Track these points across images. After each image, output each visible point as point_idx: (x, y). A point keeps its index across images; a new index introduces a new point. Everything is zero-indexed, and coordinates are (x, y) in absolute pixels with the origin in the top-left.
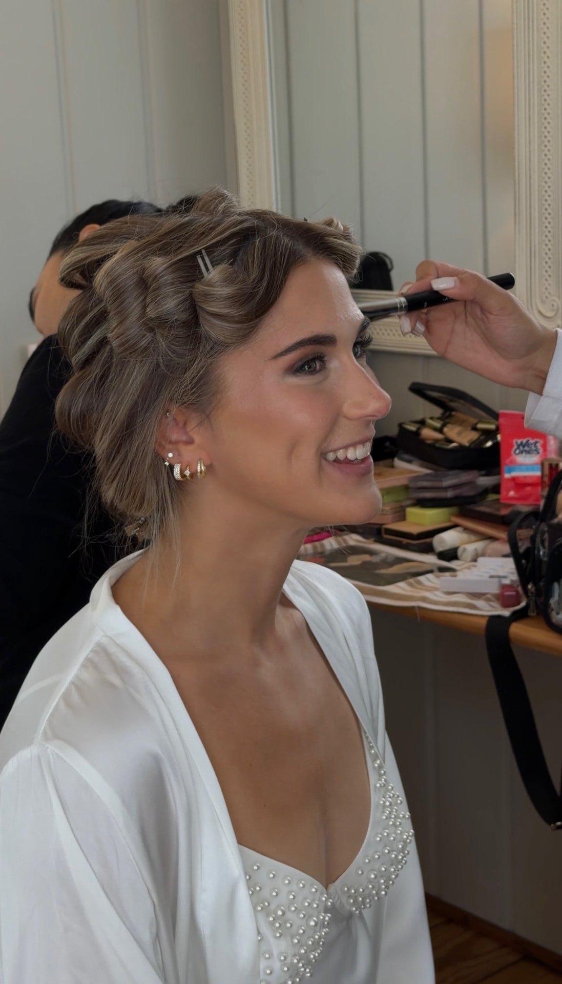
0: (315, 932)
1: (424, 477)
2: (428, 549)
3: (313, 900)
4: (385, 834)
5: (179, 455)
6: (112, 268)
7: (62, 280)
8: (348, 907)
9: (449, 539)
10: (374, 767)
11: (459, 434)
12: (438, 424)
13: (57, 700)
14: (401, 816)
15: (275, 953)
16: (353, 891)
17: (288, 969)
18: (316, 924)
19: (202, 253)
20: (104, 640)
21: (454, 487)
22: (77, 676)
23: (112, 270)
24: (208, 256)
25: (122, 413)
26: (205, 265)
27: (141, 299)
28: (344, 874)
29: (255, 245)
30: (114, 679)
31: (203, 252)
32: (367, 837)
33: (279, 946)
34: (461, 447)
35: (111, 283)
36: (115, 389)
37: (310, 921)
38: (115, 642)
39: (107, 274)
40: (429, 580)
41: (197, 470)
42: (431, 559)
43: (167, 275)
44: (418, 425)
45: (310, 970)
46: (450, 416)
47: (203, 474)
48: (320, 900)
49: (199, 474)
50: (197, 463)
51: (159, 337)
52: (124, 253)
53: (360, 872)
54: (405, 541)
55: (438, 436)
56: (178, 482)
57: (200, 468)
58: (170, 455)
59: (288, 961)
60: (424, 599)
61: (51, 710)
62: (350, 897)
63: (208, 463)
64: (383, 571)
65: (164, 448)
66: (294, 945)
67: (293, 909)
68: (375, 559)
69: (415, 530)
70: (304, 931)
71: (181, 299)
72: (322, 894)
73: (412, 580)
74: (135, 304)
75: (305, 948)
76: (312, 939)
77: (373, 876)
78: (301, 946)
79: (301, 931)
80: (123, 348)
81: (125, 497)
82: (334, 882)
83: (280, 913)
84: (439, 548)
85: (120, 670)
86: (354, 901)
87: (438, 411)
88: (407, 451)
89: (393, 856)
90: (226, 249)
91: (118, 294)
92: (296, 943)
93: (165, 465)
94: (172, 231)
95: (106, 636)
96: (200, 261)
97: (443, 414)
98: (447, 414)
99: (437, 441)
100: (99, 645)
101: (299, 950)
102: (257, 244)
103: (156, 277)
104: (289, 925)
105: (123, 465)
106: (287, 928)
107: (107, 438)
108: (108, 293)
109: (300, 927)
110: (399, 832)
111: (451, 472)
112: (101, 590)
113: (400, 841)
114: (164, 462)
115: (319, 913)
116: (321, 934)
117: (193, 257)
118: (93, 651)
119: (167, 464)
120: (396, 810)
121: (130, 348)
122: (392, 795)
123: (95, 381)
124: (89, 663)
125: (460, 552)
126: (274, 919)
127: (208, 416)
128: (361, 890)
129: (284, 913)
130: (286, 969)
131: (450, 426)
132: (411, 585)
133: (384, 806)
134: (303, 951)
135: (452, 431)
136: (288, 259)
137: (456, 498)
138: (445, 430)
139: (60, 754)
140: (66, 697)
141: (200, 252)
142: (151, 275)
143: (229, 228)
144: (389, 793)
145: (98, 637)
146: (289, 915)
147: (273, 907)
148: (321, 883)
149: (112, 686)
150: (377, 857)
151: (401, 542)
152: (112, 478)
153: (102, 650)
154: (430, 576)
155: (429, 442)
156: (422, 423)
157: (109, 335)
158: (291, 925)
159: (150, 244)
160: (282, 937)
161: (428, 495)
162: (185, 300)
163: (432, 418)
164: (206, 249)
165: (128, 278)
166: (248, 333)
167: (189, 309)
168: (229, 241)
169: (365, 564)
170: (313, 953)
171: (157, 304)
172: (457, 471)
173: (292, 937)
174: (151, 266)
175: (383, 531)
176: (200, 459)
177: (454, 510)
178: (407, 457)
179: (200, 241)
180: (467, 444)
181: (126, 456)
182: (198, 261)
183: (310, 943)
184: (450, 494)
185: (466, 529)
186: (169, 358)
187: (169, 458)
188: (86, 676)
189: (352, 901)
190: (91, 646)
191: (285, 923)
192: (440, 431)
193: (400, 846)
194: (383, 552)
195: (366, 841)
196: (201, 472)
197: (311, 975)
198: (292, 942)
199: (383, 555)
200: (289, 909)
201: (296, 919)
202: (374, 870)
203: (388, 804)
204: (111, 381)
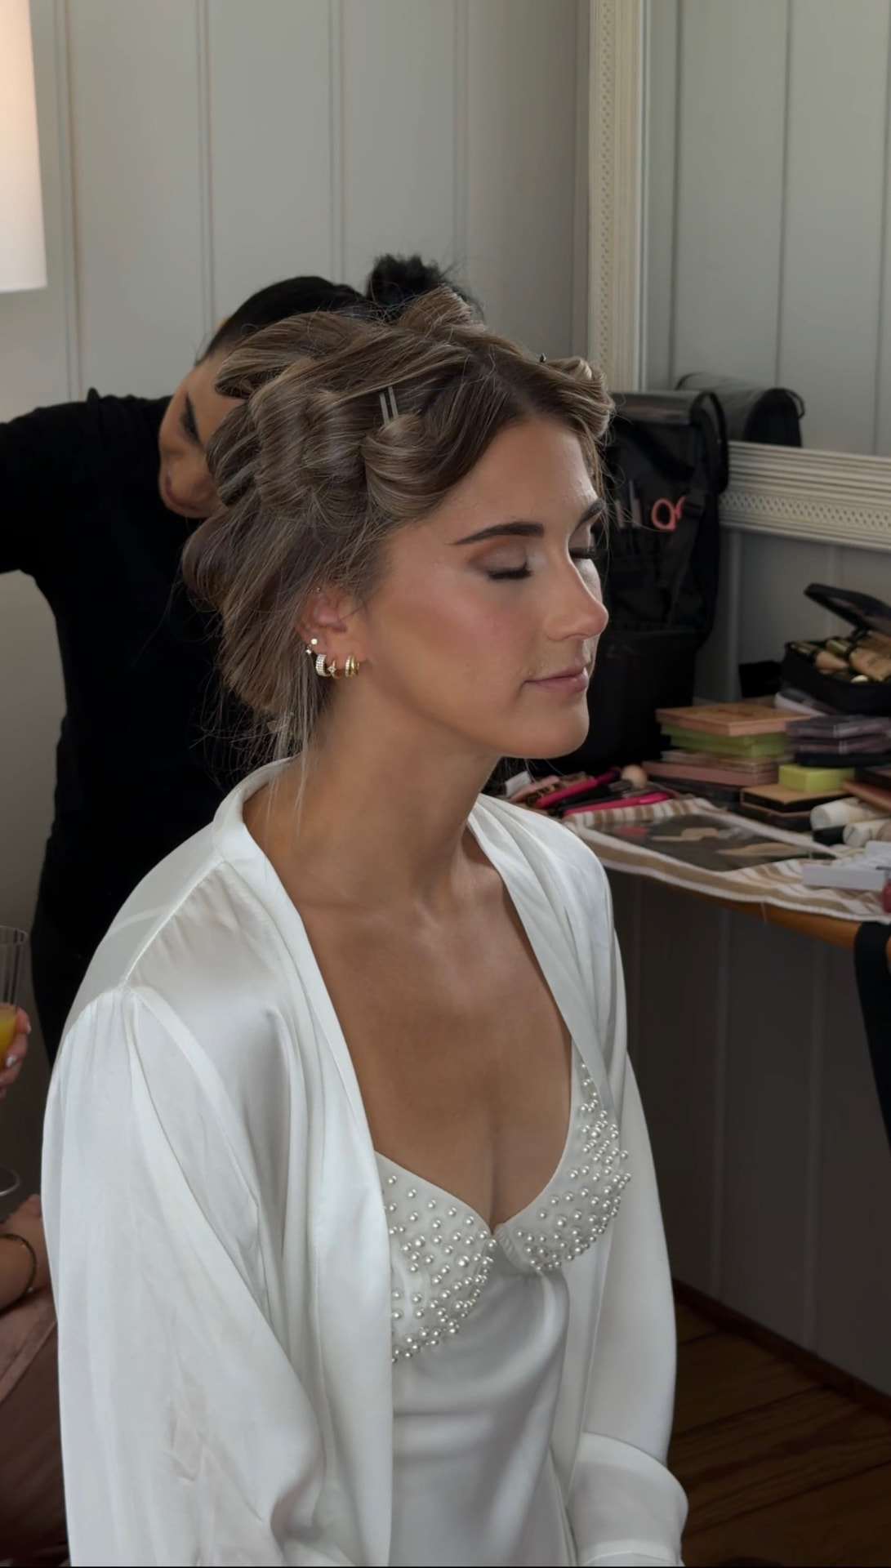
0: (466, 1276)
1: (812, 722)
2: (803, 826)
3: (467, 1236)
4: (584, 1171)
5: (326, 643)
6: (272, 393)
7: (219, 385)
8: (524, 1259)
9: (835, 813)
10: (582, 1087)
11: (872, 663)
12: (843, 647)
13: (153, 937)
14: (614, 1153)
15: (408, 1291)
16: (530, 1238)
17: (423, 1315)
18: (467, 1264)
19: (388, 392)
20: (222, 868)
21: (850, 739)
22: (182, 910)
23: (271, 395)
24: (396, 396)
25: (258, 582)
26: (389, 408)
27: (301, 439)
28: (518, 1215)
29: (456, 392)
30: (228, 920)
31: (391, 391)
32: (557, 1171)
33: (413, 1284)
34: (872, 682)
35: (266, 412)
36: (256, 547)
37: (459, 1260)
38: (235, 871)
39: (265, 399)
40: (790, 868)
41: (345, 666)
42: (805, 841)
43: (336, 416)
44: (813, 647)
45: (455, 1324)
46: (865, 637)
47: (353, 673)
48: (477, 1237)
49: (347, 672)
50: (347, 659)
51: (313, 495)
52: (289, 376)
53: (542, 1215)
54: (771, 812)
55: (840, 664)
56: (320, 677)
57: (349, 664)
58: (314, 641)
59: (424, 1304)
60: (776, 893)
61: (144, 950)
62: (527, 1245)
63: (362, 658)
64: (728, 852)
65: (308, 631)
66: (433, 1285)
67: (436, 1240)
68: (724, 835)
69: (785, 797)
70: (448, 1271)
71: (347, 451)
72: (481, 1230)
73: (764, 867)
74: (293, 444)
75: (448, 1292)
76: (460, 1284)
77: (560, 1223)
78: (444, 1289)
79: (444, 1271)
80: (270, 497)
81: (251, 687)
82: (504, 1222)
83: (418, 1243)
84: (818, 824)
85: (237, 909)
86: (532, 1251)
87: (848, 629)
88: (796, 685)
89: (594, 1202)
90: (421, 391)
91: (275, 427)
92: (437, 1284)
93: (307, 654)
94: (358, 353)
95: (226, 862)
96: (383, 400)
97: (855, 633)
98: (861, 633)
99: (837, 671)
100: (216, 873)
101: (440, 1293)
102: (461, 389)
103: (322, 416)
104: (428, 1260)
105: (252, 648)
106: (426, 1264)
107: (238, 610)
108: (261, 425)
109: (444, 1265)
110: (607, 1171)
111: (850, 717)
112: (230, 806)
113: (608, 1185)
114: (306, 649)
115: (474, 1253)
116: (474, 1280)
117: (374, 396)
118: (207, 880)
119: (309, 652)
120: (608, 1145)
121: (281, 499)
122: (603, 1126)
123: (232, 533)
124: (200, 895)
125: (846, 833)
126: (410, 1248)
127: (365, 604)
128: (542, 1239)
129: (423, 1244)
130: (419, 1314)
131: (859, 651)
132: (762, 873)
133: (589, 1138)
134: (445, 1296)
135: (861, 658)
136: (496, 418)
137: (852, 754)
138: (853, 655)
139: (146, 1004)
140: (165, 936)
141: (385, 391)
142: (317, 412)
143: (427, 363)
144: (599, 1122)
145: (215, 863)
146: (429, 1248)
147: (410, 1234)
148: (483, 1218)
149: (222, 927)
150: (568, 1198)
151: (765, 814)
152: (238, 660)
153: (217, 879)
154: (793, 863)
155: (825, 672)
156: (822, 645)
157: (257, 477)
158: (432, 1261)
159: (325, 369)
160: (419, 1273)
161: (812, 748)
162: (352, 453)
163: (837, 639)
164: (394, 387)
165: (291, 408)
166: (425, 508)
167: (355, 465)
168: (427, 380)
169: (706, 840)
170: (461, 1302)
171: (316, 453)
172: (860, 716)
173: (432, 1276)
174: (318, 400)
175: (742, 796)
176: (352, 654)
177: (849, 772)
178: (793, 692)
179: (389, 375)
180: (881, 679)
181: (258, 637)
182: (380, 403)
183: (456, 1287)
184: (843, 749)
185: (863, 802)
186: (324, 524)
187: (312, 645)
188: (194, 912)
189: (529, 1250)
190: (206, 873)
191: (424, 1257)
192: (845, 656)
193: (607, 1191)
194: (735, 826)
195: (555, 1176)
196: (350, 670)
197: (457, 1331)
198: (431, 1281)
199: (736, 830)
200: (432, 1241)
201: (438, 1255)
202: (563, 1215)
203: (594, 1134)
204: (253, 535)
